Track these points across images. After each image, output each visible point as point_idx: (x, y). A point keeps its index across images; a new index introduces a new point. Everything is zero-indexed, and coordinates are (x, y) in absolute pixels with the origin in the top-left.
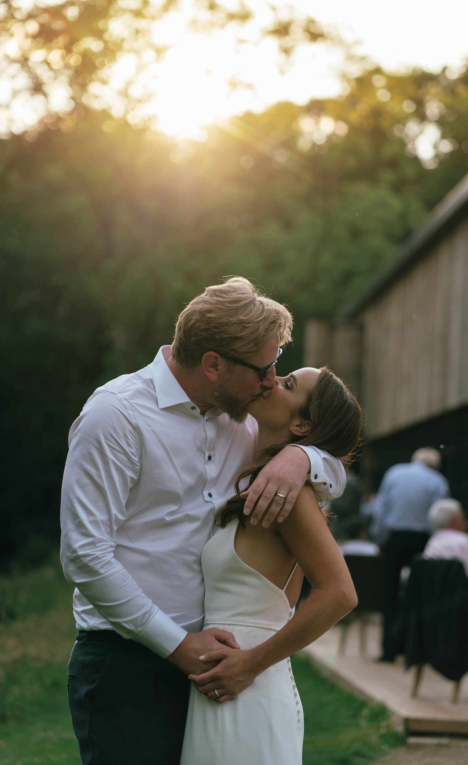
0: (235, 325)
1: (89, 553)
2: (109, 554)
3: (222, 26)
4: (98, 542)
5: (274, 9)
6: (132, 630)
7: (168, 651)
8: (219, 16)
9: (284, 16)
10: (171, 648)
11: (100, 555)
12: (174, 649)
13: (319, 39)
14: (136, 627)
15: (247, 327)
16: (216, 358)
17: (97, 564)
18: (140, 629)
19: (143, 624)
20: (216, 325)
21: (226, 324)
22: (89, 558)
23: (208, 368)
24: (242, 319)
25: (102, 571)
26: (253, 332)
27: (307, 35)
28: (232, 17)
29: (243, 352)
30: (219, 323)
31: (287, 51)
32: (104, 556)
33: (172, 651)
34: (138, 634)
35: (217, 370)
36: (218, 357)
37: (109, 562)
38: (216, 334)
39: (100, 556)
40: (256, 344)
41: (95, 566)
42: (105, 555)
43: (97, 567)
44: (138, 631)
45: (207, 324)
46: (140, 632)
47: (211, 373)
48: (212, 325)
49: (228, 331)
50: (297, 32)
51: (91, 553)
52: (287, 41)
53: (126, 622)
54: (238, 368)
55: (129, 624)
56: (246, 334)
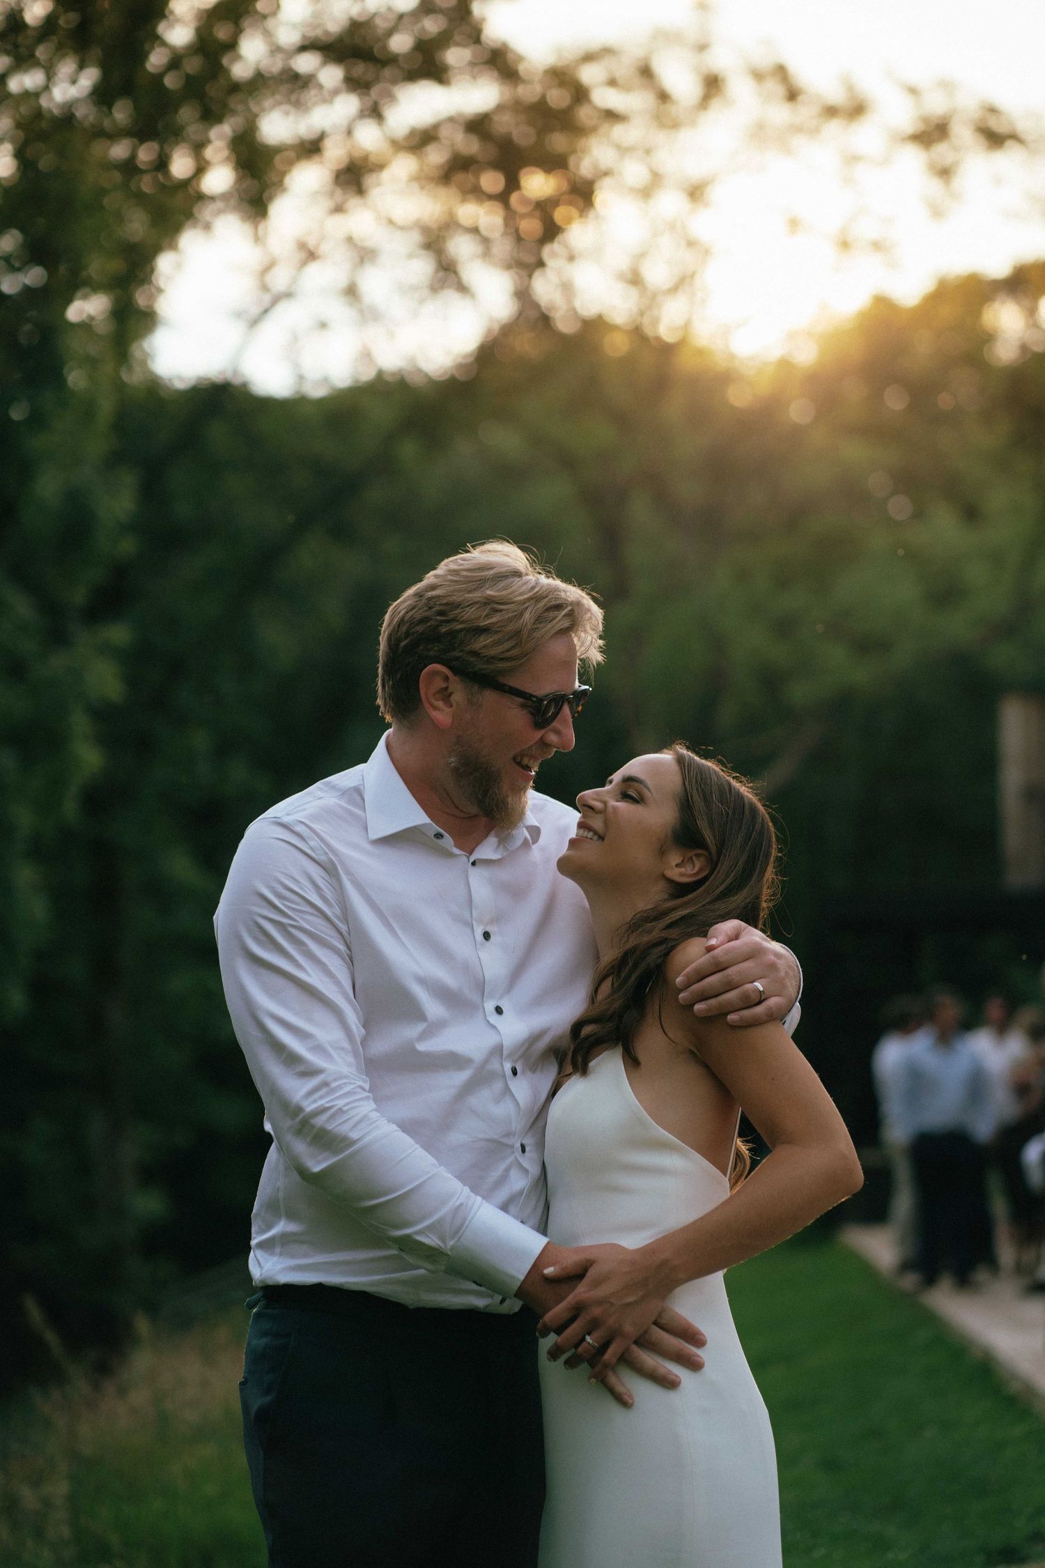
0: (477, 606)
1: (322, 1105)
2: (362, 1103)
3: (814, 132)
4: (335, 1080)
5: (913, 91)
6: (437, 1246)
7: (513, 1277)
8: (805, 112)
9: (936, 105)
10: (519, 1271)
11: (344, 1106)
12: (526, 1272)
13: (1009, 143)
14: (443, 1239)
15: (501, 611)
16: (446, 679)
17: (342, 1123)
18: (452, 1243)
19: (457, 1232)
20: (441, 608)
21: (457, 606)
22: (324, 1117)
23: (433, 700)
24: (489, 595)
25: (354, 1135)
26: (510, 620)
27: (981, 140)
28: (831, 112)
29: (493, 658)
30: (447, 604)
31: (945, 173)
32: (352, 1108)
33: (522, 1278)
34: (450, 1253)
35: (451, 706)
36: (449, 676)
37: (365, 1118)
38: (442, 625)
39: (345, 1109)
40: (517, 644)
41: (339, 1127)
42: (357, 1104)
43: (344, 1129)
44: (449, 1247)
45: (426, 611)
46: (452, 1249)
47: (439, 710)
48: (437, 608)
49: (463, 616)
50: (963, 133)
51: (327, 1105)
52: (942, 151)
53: (419, 1232)
54: (489, 697)
55: (427, 1235)
56: (497, 622)
